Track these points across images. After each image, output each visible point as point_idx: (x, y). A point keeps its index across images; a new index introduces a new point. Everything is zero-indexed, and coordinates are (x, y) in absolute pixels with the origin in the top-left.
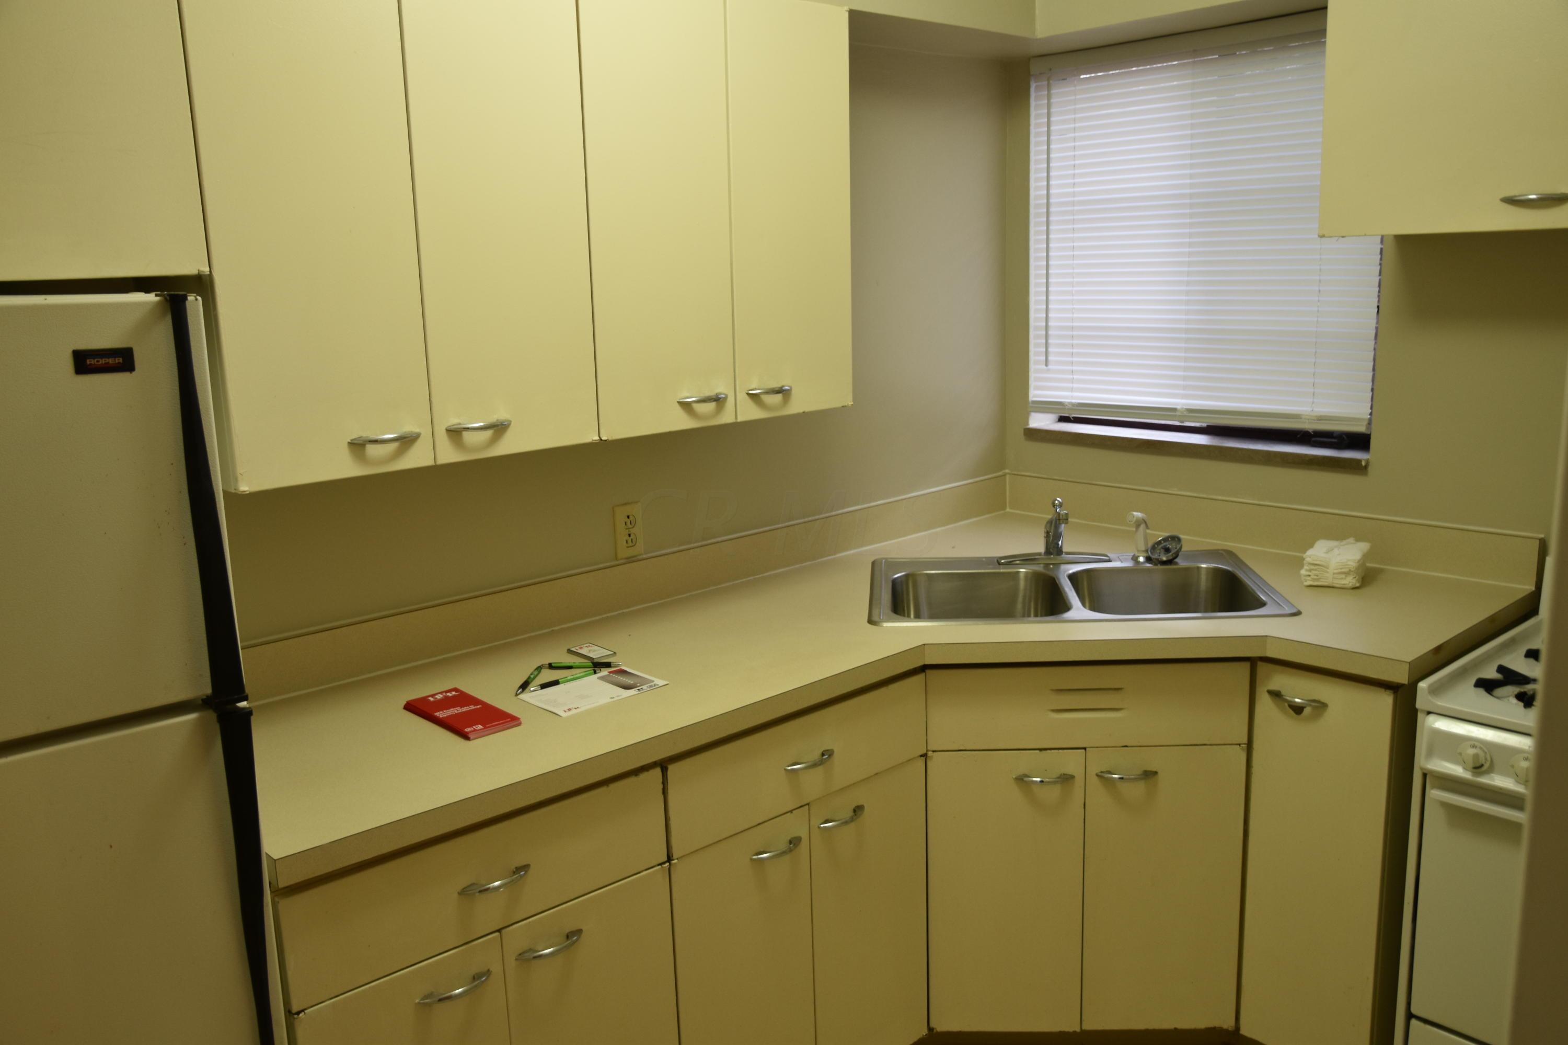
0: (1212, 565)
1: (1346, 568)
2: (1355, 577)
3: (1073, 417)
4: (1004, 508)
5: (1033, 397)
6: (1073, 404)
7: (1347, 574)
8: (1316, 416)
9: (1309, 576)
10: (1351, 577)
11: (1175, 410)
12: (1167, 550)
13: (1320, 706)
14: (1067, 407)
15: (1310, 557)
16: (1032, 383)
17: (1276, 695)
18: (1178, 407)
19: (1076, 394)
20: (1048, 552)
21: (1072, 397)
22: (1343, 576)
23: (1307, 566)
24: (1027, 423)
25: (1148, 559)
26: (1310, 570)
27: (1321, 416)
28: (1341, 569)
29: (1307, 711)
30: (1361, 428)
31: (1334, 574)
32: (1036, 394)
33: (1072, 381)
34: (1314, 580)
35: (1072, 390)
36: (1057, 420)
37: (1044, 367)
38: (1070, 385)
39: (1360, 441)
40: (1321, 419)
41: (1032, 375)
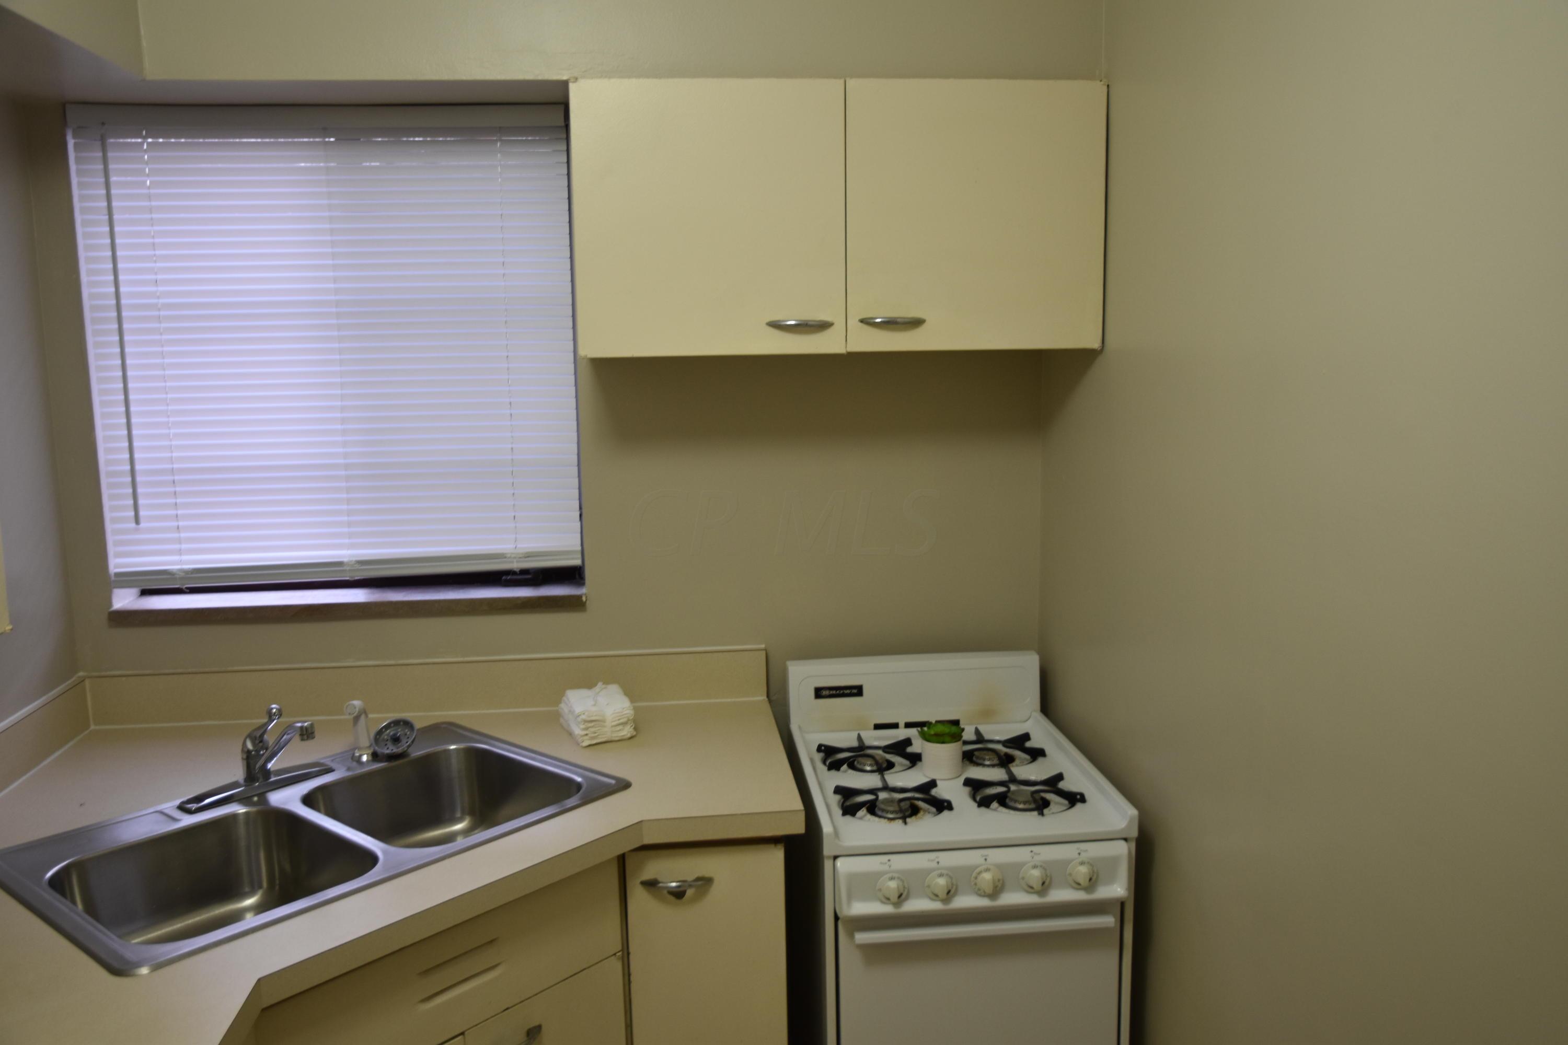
0: (462, 746)
1: (623, 718)
2: (632, 726)
3: (186, 588)
4: (88, 726)
5: (116, 567)
6: (187, 572)
7: (624, 724)
8: (523, 554)
9: (587, 735)
10: (629, 727)
11: (340, 564)
12: (396, 740)
13: (705, 882)
14: (178, 576)
15: (584, 714)
16: (111, 549)
17: (651, 885)
18: (345, 560)
19: (185, 558)
20: (250, 777)
21: (181, 562)
22: (621, 727)
23: (584, 724)
24: (110, 604)
25: (375, 756)
26: (586, 729)
27: (527, 553)
28: (619, 720)
29: (690, 892)
30: (576, 562)
31: (612, 726)
32: (118, 563)
33: (180, 541)
34: (593, 738)
35: (180, 552)
36: (140, 594)
37: (133, 525)
38: (177, 546)
39: (572, 575)
40: (529, 556)
41: (110, 539)
